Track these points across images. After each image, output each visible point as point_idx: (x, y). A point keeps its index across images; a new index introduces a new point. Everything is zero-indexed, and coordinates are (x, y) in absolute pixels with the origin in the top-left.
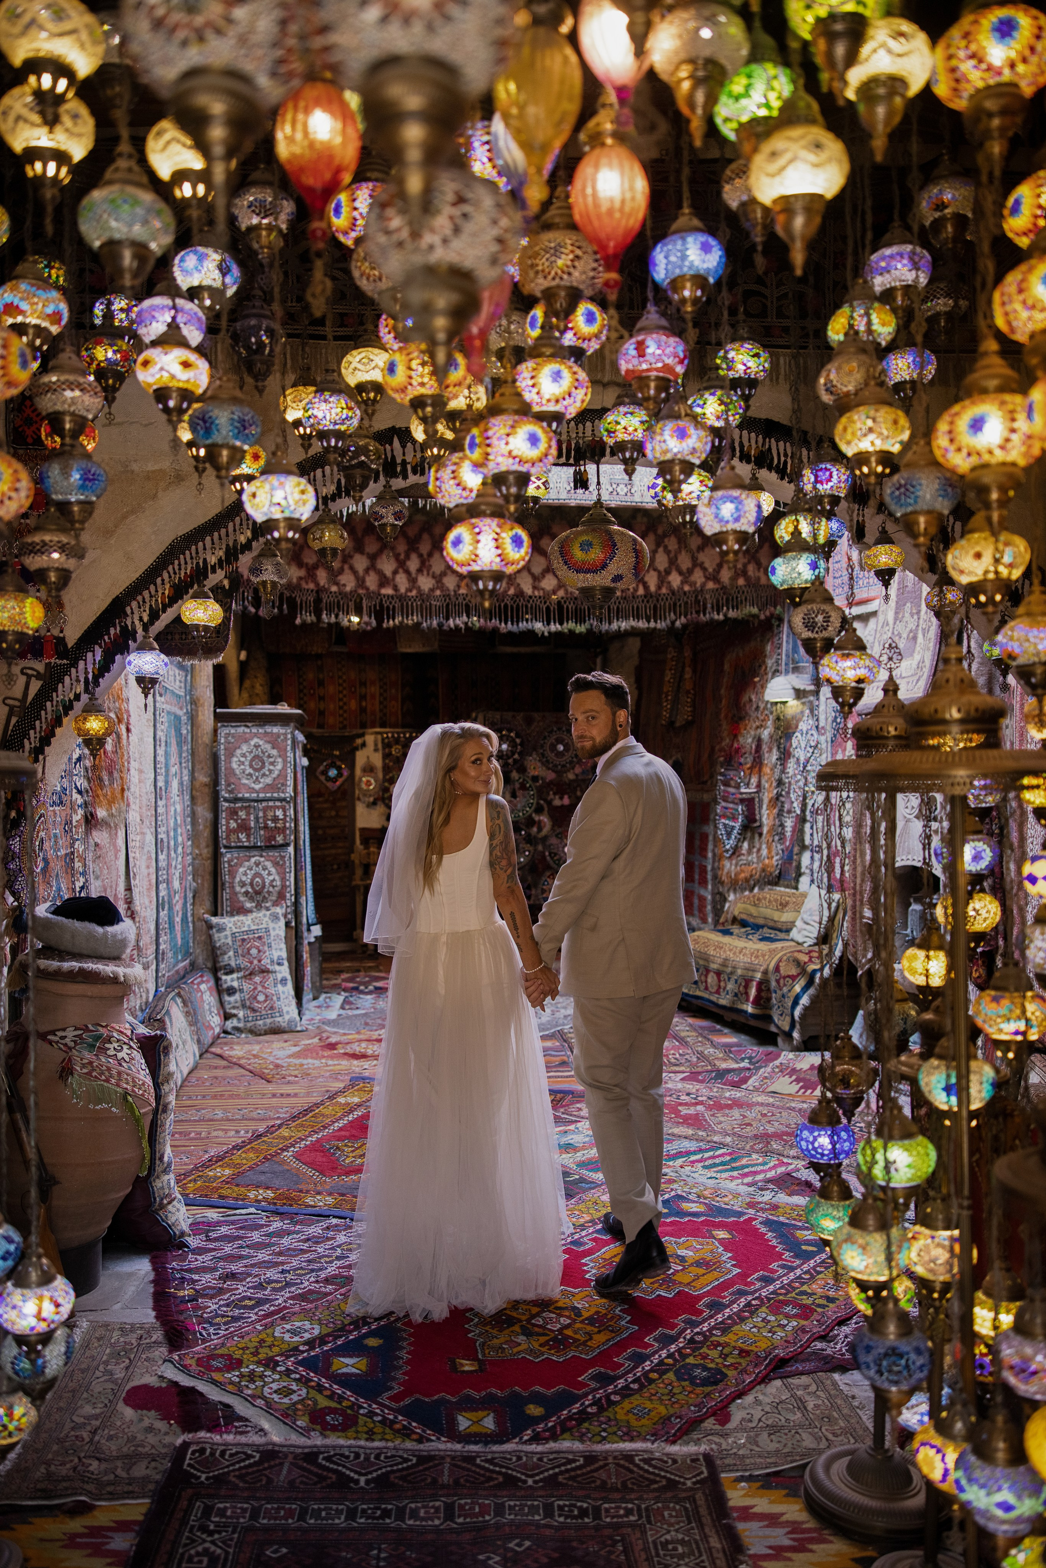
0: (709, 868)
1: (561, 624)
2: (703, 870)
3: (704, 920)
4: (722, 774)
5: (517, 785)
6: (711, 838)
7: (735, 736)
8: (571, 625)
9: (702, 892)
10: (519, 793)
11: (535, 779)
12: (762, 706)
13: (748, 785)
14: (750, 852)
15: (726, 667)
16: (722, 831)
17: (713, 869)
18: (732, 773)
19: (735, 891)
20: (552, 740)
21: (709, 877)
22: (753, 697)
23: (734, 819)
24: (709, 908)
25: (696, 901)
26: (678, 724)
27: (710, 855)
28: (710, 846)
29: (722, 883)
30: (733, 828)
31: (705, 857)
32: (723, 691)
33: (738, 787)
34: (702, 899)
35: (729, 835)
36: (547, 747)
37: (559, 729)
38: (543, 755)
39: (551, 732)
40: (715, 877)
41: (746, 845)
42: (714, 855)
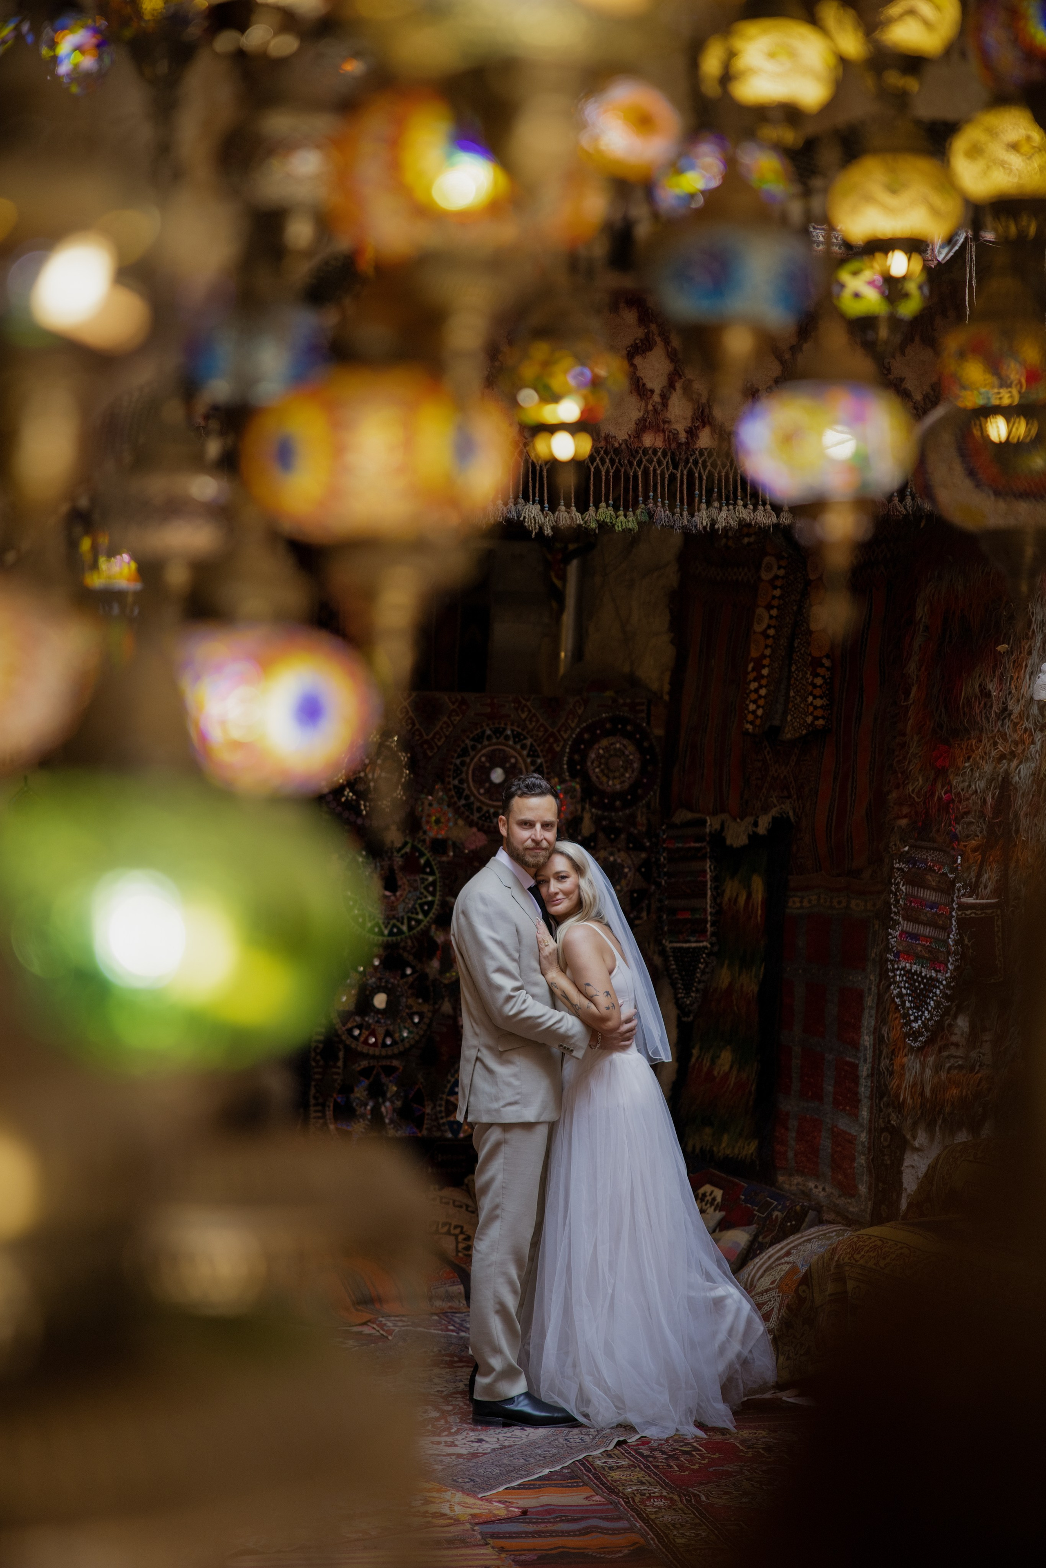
0: (864, 1070)
1: (583, 508)
2: (848, 1074)
3: (848, 1189)
4: (902, 857)
5: (398, 861)
6: (870, 1001)
7: (941, 773)
8: (605, 513)
9: (843, 1124)
10: (402, 880)
11: (439, 846)
12: (1016, 709)
13: (973, 889)
14: (973, 1039)
15: (921, 612)
16: (900, 988)
17: (875, 1072)
18: (930, 857)
19: (930, 1129)
20: (480, 757)
21: (864, 1090)
22: (992, 687)
23: (935, 961)
24: (862, 1160)
25: (826, 1143)
26: (788, 735)
27: (867, 1040)
28: (868, 1021)
29: (899, 1107)
30: (932, 983)
31: (855, 1045)
32: (912, 667)
33: (947, 888)
34: (843, 1141)
35: (920, 999)
36: (469, 773)
37: (498, 732)
38: (459, 792)
39: (479, 739)
40: (880, 1092)
41: (962, 1023)
42: (879, 1040)
